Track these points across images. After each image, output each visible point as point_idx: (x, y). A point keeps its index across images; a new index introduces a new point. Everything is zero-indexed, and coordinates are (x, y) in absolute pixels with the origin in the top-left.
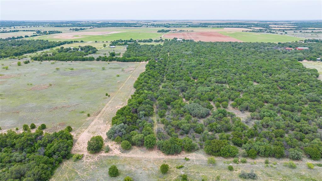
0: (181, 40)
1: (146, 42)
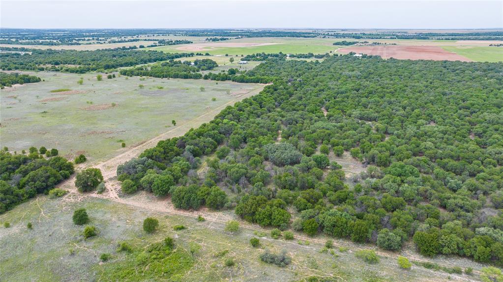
0: (361, 55)
1: (301, 57)
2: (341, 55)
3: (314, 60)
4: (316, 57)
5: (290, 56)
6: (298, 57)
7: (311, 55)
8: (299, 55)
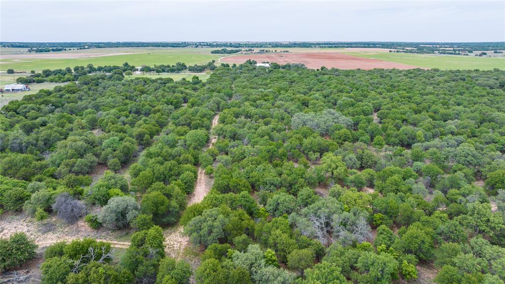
0: (267, 65)
1: (164, 71)
2: (235, 65)
3: (189, 76)
4: (192, 69)
5: (142, 70)
6: (158, 72)
7: (181, 68)
8: (160, 67)
